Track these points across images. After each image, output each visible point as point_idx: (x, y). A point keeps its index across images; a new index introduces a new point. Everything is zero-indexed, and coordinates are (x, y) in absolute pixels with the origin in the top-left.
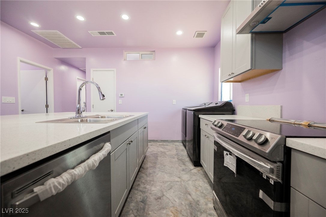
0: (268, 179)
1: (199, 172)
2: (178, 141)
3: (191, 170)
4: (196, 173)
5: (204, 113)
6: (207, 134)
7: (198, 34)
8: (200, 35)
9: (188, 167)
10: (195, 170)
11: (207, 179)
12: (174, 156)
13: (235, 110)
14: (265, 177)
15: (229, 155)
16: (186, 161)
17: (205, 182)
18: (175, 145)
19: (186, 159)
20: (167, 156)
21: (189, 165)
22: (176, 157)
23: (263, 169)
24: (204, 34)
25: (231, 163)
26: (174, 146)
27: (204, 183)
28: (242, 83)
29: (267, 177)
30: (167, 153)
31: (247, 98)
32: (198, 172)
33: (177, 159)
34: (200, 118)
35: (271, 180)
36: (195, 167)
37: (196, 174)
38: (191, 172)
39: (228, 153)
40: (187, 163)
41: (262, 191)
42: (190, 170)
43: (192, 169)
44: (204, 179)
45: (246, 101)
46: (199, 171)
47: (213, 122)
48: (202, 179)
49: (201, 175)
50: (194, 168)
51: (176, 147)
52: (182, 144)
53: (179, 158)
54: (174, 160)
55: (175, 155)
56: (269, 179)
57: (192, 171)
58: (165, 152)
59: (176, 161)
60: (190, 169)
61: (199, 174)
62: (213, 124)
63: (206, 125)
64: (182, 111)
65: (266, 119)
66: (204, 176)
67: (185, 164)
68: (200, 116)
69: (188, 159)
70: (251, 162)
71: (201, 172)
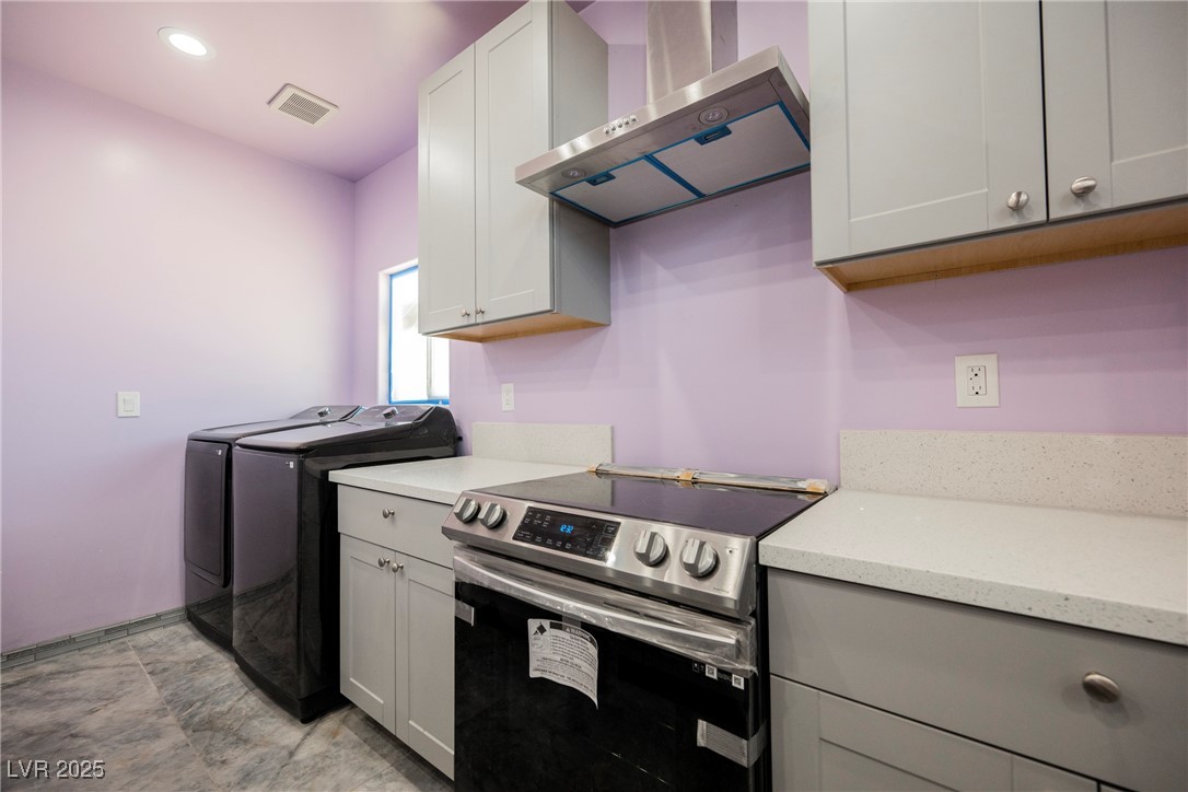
0: (726, 678)
1: (339, 738)
2: (158, 617)
3: (291, 754)
4: (324, 756)
5: (353, 459)
6: (388, 556)
7: (294, 98)
8: (304, 108)
9: (267, 744)
10: (310, 739)
11: (384, 756)
12: (153, 719)
13: (460, 439)
14: (713, 673)
15: (550, 632)
16: (250, 718)
17: (380, 776)
18: (139, 649)
19: (241, 704)
20: (95, 748)
21: (270, 728)
22: (170, 719)
23: (717, 650)
24: (323, 111)
25: (558, 658)
26: (133, 656)
27: (378, 782)
28: (489, 345)
29: (719, 670)
30: (92, 724)
31: (507, 397)
32: (336, 744)
33: (184, 728)
34: (336, 484)
35: (736, 679)
36: (307, 728)
37: (328, 762)
38: (297, 763)
39: (546, 623)
40: (255, 723)
41: (705, 723)
42: (285, 753)
43: (299, 746)
44: (372, 763)
45: (505, 408)
46: (334, 734)
47: (457, 510)
48: (361, 768)
49: (354, 747)
50: (308, 734)
51: (147, 660)
52: (185, 629)
53: (192, 716)
54: (159, 746)
55: (161, 712)
56: (730, 675)
57: (301, 755)
58: (66, 725)
59: (175, 747)
60: (283, 747)
61: (342, 752)
62: (459, 515)
63: (386, 516)
64: (189, 451)
65: (585, 470)
66: (367, 748)
67: (244, 734)
68: (335, 476)
69: (252, 702)
70: (671, 642)
71: (348, 735)
